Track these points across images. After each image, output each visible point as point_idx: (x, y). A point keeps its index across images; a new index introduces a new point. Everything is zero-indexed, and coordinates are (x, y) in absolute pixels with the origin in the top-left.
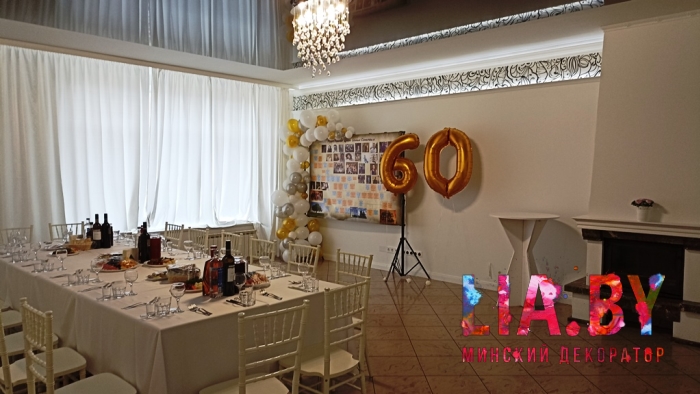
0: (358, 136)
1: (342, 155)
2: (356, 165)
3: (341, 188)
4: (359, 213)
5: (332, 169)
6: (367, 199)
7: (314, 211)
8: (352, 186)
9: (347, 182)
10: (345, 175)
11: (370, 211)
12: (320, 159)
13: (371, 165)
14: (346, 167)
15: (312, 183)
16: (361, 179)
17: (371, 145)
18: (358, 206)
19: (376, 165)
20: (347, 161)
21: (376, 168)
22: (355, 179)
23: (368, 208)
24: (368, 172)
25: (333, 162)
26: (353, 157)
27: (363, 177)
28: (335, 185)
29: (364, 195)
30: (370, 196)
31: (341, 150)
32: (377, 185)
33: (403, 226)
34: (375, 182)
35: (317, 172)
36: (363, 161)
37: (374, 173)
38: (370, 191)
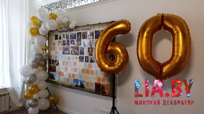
0: (79, 27)
1: (68, 41)
2: (77, 48)
3: (67, 65)
4: (79, 84)
5: (61, 51)
6: (86, 74)
7: (50, 79)
8: (75, 64)
9: (71, 60)
10: (70, 55)
11: (88, 83)
12: (54, 44)
13: (89, 48)
14: (71, 50)
15: (50, 60)
16: (81, 59)
17: (88, 33)
18: (79, 79)
19: (92, 48)
20: (71, 45)
21: (92, 51)
22: (76, 58)
23: (86, 81)
24: (86, 54)
25: (62, 46)
26: (76, 43)
27: (83, 58)
28: (64, 62)
29: (83, 71)
30: (88, 72)
31: (67, 37)
32: (93, 64)
33: (114, 97)
34: (92, 61)
35: (53, 53)
36: (82, 46)
37: (91, 54)
38: (87, 68)
